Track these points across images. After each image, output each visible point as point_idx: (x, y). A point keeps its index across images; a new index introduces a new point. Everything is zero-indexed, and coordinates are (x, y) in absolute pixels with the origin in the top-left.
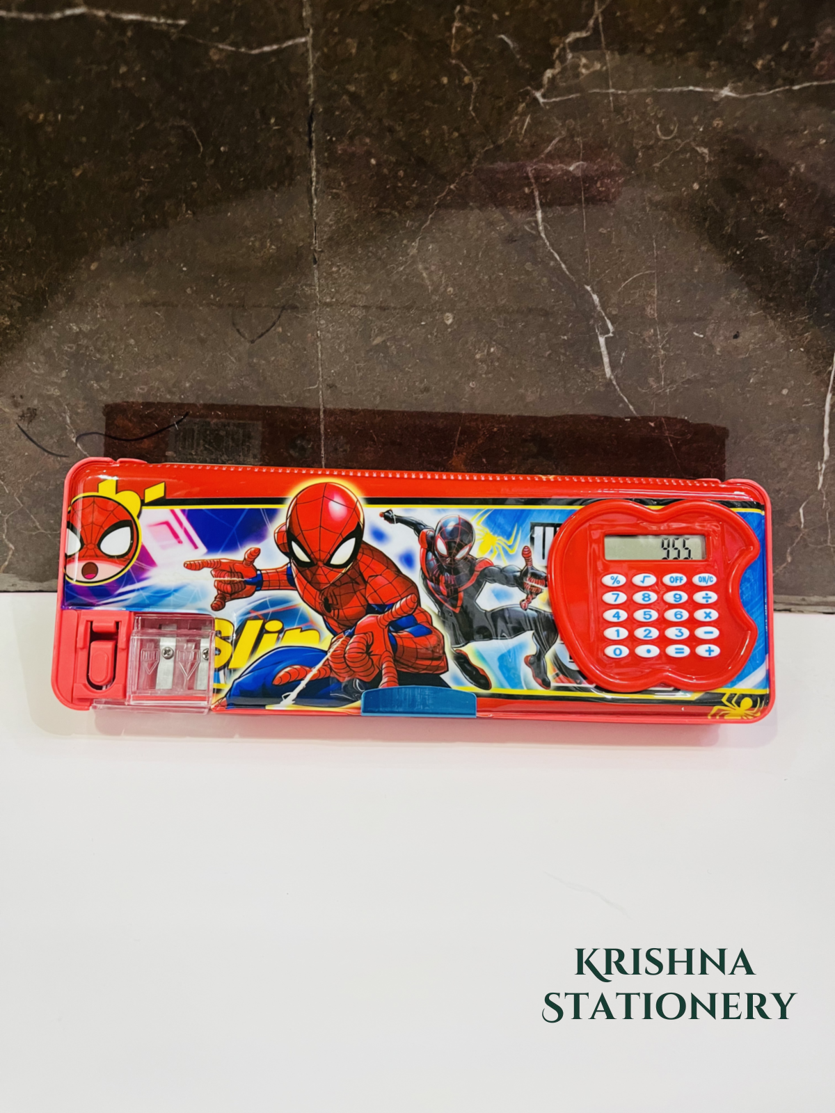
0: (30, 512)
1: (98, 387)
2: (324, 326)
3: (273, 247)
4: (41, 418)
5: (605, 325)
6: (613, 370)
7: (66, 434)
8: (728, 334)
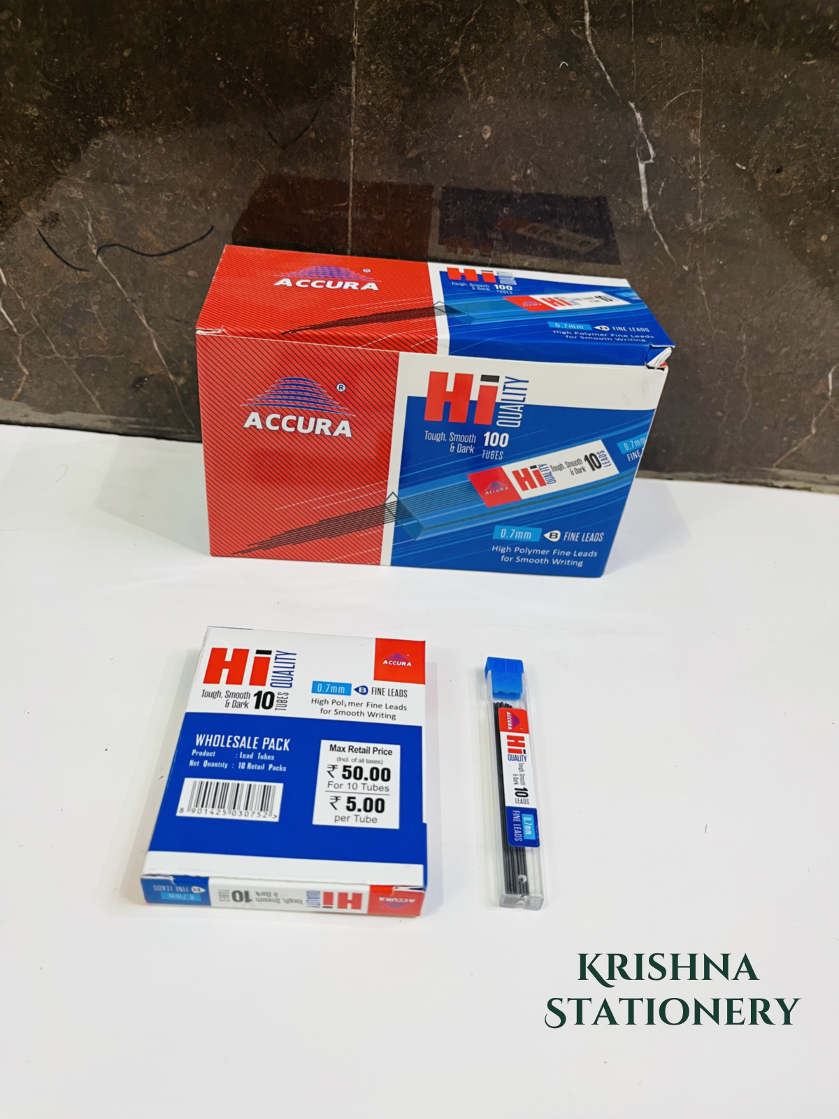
0: (46, 331)
1: (123, 191)
2: (359, 133)
3: (311, 38)
4: (63, 225)
5: (647, 149)
6: (650, 204)
7: (87, 244)
8: (770, 168)
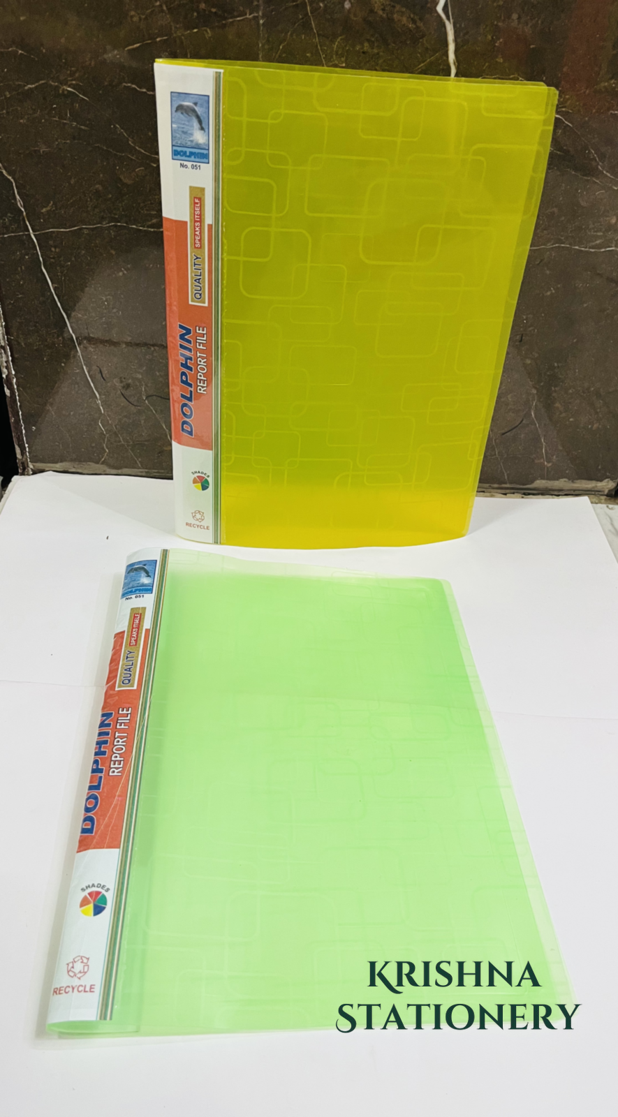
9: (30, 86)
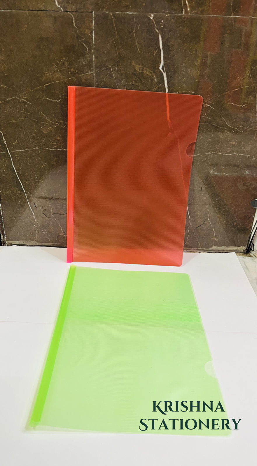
9: (9, 99)
